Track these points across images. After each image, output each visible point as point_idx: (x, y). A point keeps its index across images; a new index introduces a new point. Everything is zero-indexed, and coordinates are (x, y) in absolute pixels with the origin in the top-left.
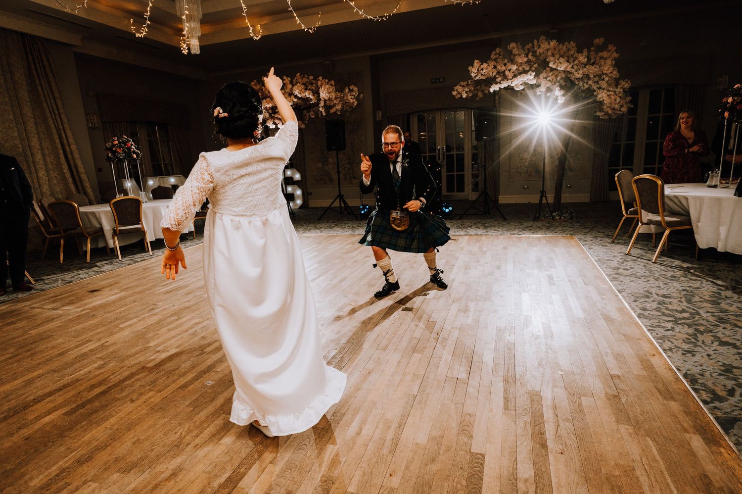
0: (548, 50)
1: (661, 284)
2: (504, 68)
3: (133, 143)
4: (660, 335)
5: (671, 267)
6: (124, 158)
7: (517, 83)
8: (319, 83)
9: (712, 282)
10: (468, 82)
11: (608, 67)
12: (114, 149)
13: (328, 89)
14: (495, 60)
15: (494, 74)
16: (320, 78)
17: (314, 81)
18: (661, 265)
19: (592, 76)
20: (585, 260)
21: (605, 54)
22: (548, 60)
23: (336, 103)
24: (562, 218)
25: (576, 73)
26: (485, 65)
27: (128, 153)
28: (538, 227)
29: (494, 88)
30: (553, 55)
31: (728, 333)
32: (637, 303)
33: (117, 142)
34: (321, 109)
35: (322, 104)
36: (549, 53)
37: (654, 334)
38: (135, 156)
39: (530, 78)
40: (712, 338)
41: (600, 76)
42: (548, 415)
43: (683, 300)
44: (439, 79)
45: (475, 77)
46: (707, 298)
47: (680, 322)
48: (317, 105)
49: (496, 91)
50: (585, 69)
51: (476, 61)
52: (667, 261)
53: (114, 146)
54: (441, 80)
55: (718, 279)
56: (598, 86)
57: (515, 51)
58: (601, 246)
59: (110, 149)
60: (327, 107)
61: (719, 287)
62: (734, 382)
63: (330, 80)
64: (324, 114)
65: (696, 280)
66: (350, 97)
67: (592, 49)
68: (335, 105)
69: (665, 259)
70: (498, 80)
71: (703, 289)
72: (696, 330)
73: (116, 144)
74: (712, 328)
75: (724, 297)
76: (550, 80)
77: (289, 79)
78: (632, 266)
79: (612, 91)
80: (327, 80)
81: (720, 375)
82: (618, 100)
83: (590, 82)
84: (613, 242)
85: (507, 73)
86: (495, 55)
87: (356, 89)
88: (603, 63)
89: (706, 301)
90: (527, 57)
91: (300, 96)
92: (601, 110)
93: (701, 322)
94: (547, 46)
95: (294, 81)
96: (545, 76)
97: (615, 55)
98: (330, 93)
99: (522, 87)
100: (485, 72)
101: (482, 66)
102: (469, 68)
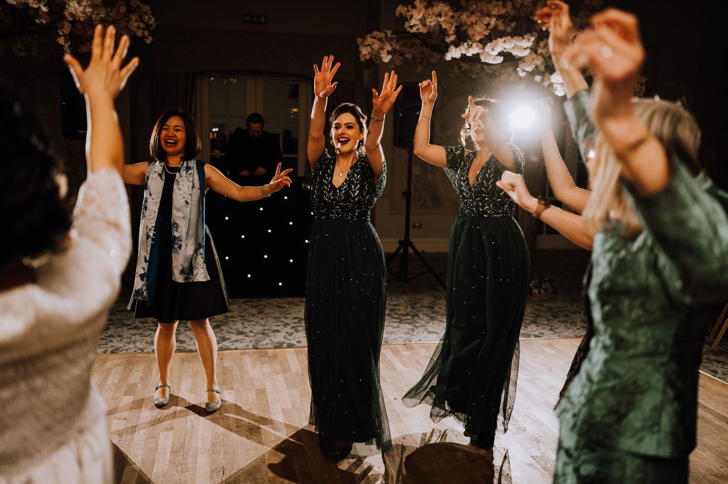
7: (492, 54)
34: (61, 41)
35: (67, 29)
44: (258, 18)
45: (413, 27)
49: (457, 59)
54: (263, 20)
66: (136, 24)
76: (541, 54)
87: (146, 8)
98: (94, 6)
99: (500, 60)
100: (431, 21)
101: (436, 10)
102: (401, 9)
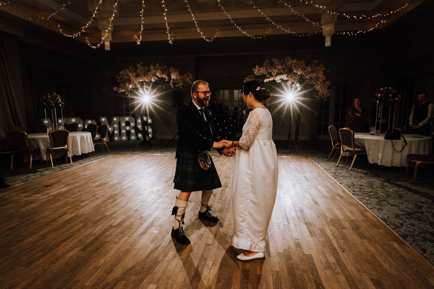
0: (292, 64)
1: (357, 180)
2: (271, 71)
3: (59, 97)
4: (365, 202)
5: (359, 172)
6: (54, 106)
7: (278, 79)
8: (171, 70)
9: (379, 179)
10: (252, 76)
11: (321, 75)
12: (48, 100)
13: (176, 74)
14: (266, 66)
15: (266, 73)
16: (171, 68)
17: (167, 69)
18: (354, 171)
19: (313, 78)
20: (318, 169)
21: (319, 68)
22: (292, 68)
23: (180, 82)
24: (299, 148)
25: (306, 76)
26: (262, 69)
27: (57, 104)
28: (289, 153)
29: (266, 80)
30: (295, 66)
31: (393, 201)
32: (350, 189)
33: (50, 96)
34: (171, 84)
35: (172, 82)
36: (293, 65)
37: (363, 202)
38: (61, 105)
39: (284, 77)
40: (387, 203)
41: (317, 79)
42: (331, 237)
43: (369, 187)
44: (231, 72)
45: (256, 74)
46: (379, 186)
47: (371, 197)
48: (169, 82)
49: (267, 82)
50: (311, 75)
51: (257, 66)
52: (356, 170)
53: (48, 99)
54: (232, 73)
55: (380, 178)
56: (316, 83)
57: (276, 63)
58: (323, 162)
59: (45, 101)
60: (174, 84)
61: (383, 181)
62: (401, 221)
63: (176, 69)
64: (172, 87)
65: (371, 178)
66: (188, 79)
67: (313, 65)
68: (179, 83)
69: (355, 169)
70: (268, 76)
71: (376, 182)
72: (379, 200)
73: (49, 98)
74: (385, 199)
75: (385, 186)
76: (293, 79)
77: (153, 67)
78: (341, 172)
79: (323, 86)
80: (175, 69)
81: (395, 218)
82: (326, 91)
83: (313, 81)
84: (328, 161)
85: (273, 73)
86: (266, 63)
87: (191, 75)
88: (318, 73)
89: (379, 187)
90: (282, 66)
91: (159, 76)
92: (317, 95)
93: (380, 196)
94: (292, 62)
95: (156, 68)
96: (291, 76)
97: (324, 69)
98: (177, 76)
99: (280, 81)
100: (261, 72)
101: (260, 69)
102: (253, 69)
